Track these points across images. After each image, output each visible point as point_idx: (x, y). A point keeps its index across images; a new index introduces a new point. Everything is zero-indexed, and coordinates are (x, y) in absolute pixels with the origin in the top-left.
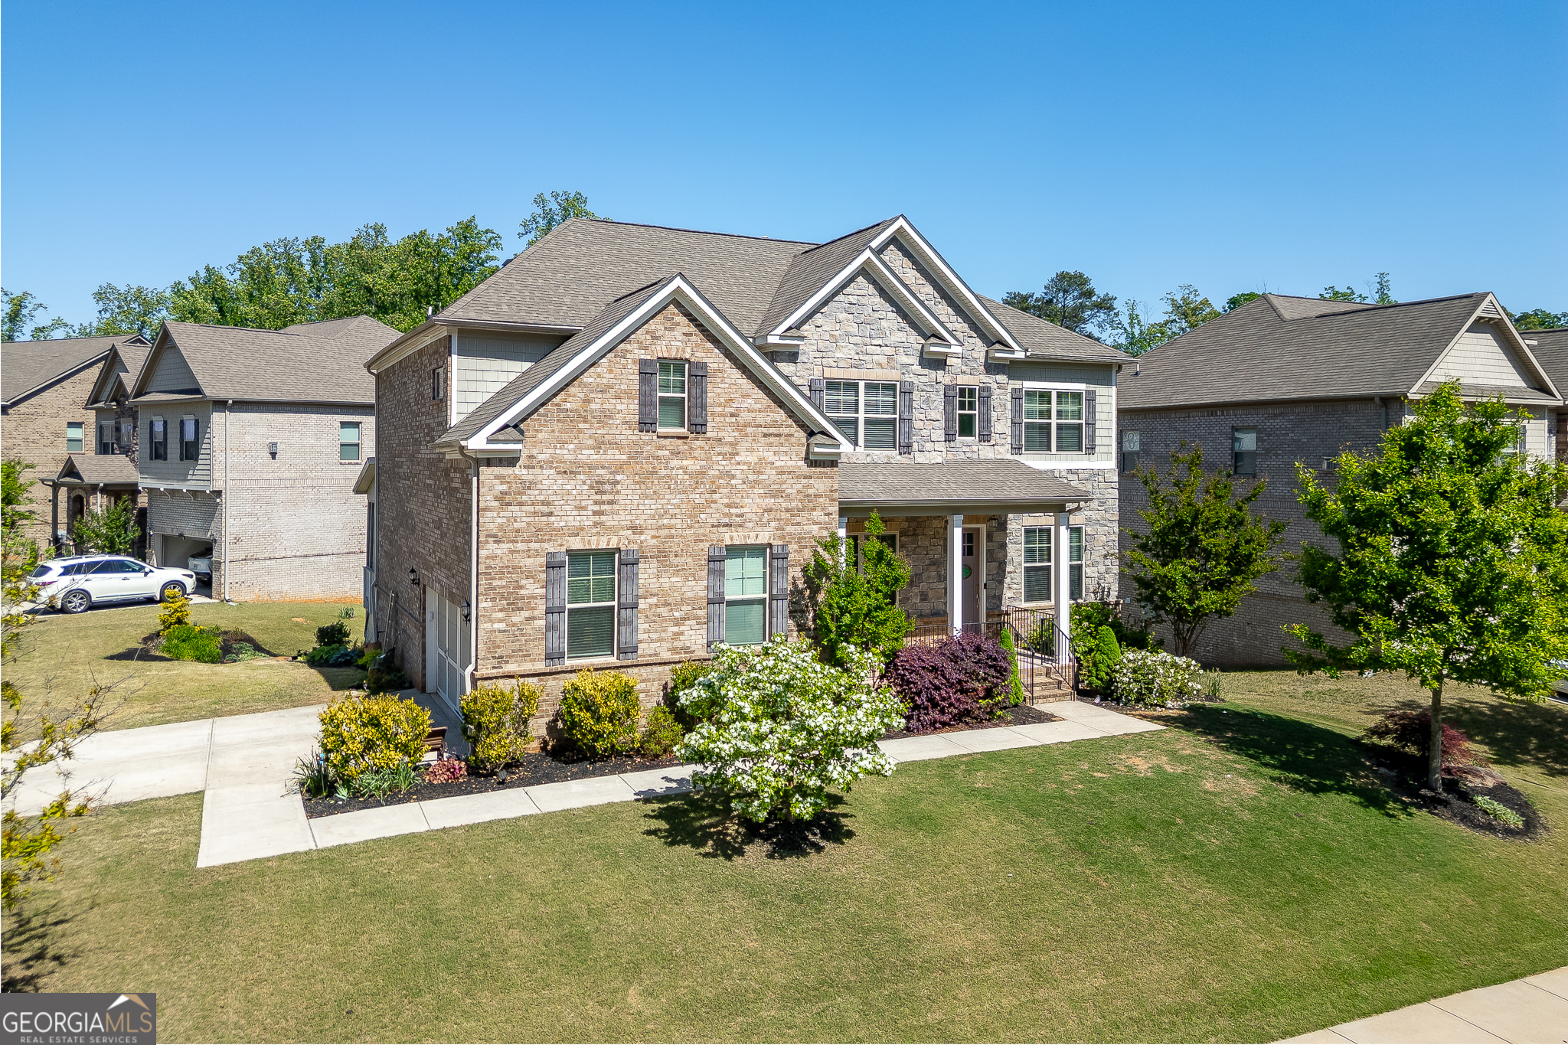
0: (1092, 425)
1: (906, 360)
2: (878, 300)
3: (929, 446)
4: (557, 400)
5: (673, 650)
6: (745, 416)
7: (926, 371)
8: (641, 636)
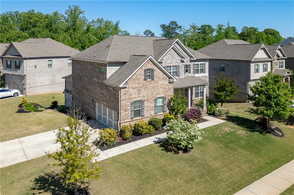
0: (205, 69)
1: (178, 62)
2: (174, 52)
3: (182, 75)
4: (132, 77)
5: (149, 115)
6: (160, 77)
7: (181, 63)
8: (145, 113)
